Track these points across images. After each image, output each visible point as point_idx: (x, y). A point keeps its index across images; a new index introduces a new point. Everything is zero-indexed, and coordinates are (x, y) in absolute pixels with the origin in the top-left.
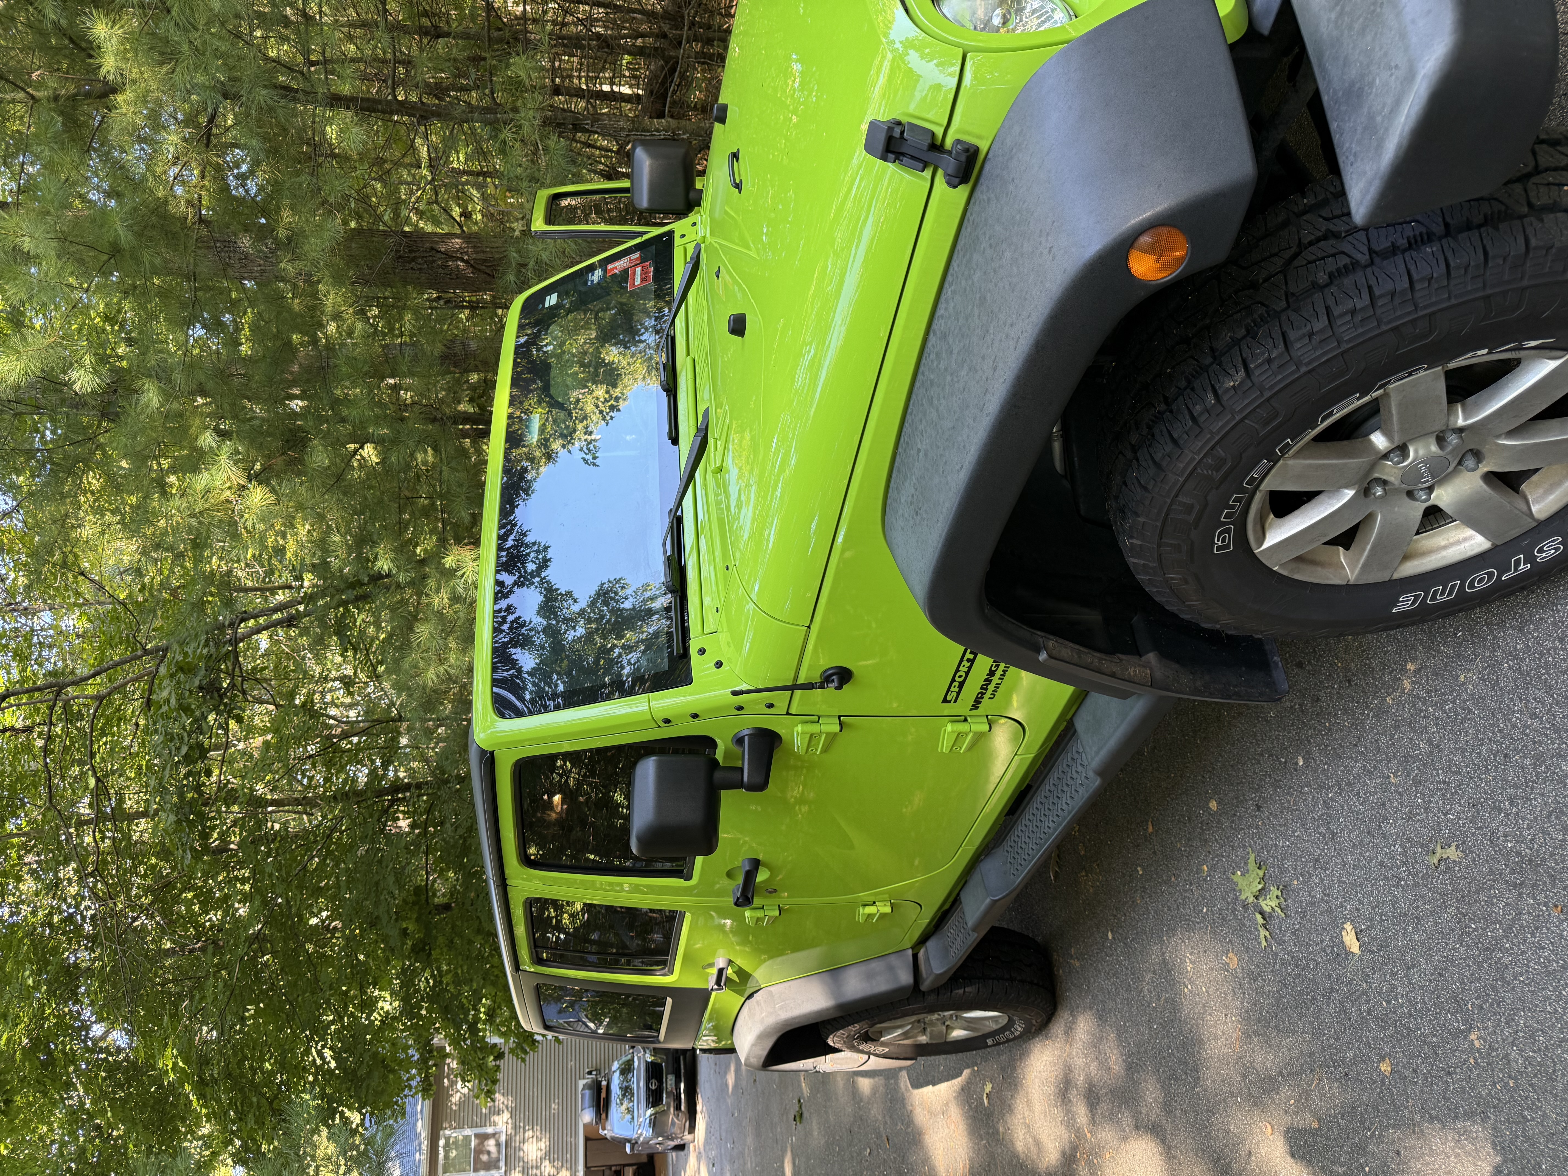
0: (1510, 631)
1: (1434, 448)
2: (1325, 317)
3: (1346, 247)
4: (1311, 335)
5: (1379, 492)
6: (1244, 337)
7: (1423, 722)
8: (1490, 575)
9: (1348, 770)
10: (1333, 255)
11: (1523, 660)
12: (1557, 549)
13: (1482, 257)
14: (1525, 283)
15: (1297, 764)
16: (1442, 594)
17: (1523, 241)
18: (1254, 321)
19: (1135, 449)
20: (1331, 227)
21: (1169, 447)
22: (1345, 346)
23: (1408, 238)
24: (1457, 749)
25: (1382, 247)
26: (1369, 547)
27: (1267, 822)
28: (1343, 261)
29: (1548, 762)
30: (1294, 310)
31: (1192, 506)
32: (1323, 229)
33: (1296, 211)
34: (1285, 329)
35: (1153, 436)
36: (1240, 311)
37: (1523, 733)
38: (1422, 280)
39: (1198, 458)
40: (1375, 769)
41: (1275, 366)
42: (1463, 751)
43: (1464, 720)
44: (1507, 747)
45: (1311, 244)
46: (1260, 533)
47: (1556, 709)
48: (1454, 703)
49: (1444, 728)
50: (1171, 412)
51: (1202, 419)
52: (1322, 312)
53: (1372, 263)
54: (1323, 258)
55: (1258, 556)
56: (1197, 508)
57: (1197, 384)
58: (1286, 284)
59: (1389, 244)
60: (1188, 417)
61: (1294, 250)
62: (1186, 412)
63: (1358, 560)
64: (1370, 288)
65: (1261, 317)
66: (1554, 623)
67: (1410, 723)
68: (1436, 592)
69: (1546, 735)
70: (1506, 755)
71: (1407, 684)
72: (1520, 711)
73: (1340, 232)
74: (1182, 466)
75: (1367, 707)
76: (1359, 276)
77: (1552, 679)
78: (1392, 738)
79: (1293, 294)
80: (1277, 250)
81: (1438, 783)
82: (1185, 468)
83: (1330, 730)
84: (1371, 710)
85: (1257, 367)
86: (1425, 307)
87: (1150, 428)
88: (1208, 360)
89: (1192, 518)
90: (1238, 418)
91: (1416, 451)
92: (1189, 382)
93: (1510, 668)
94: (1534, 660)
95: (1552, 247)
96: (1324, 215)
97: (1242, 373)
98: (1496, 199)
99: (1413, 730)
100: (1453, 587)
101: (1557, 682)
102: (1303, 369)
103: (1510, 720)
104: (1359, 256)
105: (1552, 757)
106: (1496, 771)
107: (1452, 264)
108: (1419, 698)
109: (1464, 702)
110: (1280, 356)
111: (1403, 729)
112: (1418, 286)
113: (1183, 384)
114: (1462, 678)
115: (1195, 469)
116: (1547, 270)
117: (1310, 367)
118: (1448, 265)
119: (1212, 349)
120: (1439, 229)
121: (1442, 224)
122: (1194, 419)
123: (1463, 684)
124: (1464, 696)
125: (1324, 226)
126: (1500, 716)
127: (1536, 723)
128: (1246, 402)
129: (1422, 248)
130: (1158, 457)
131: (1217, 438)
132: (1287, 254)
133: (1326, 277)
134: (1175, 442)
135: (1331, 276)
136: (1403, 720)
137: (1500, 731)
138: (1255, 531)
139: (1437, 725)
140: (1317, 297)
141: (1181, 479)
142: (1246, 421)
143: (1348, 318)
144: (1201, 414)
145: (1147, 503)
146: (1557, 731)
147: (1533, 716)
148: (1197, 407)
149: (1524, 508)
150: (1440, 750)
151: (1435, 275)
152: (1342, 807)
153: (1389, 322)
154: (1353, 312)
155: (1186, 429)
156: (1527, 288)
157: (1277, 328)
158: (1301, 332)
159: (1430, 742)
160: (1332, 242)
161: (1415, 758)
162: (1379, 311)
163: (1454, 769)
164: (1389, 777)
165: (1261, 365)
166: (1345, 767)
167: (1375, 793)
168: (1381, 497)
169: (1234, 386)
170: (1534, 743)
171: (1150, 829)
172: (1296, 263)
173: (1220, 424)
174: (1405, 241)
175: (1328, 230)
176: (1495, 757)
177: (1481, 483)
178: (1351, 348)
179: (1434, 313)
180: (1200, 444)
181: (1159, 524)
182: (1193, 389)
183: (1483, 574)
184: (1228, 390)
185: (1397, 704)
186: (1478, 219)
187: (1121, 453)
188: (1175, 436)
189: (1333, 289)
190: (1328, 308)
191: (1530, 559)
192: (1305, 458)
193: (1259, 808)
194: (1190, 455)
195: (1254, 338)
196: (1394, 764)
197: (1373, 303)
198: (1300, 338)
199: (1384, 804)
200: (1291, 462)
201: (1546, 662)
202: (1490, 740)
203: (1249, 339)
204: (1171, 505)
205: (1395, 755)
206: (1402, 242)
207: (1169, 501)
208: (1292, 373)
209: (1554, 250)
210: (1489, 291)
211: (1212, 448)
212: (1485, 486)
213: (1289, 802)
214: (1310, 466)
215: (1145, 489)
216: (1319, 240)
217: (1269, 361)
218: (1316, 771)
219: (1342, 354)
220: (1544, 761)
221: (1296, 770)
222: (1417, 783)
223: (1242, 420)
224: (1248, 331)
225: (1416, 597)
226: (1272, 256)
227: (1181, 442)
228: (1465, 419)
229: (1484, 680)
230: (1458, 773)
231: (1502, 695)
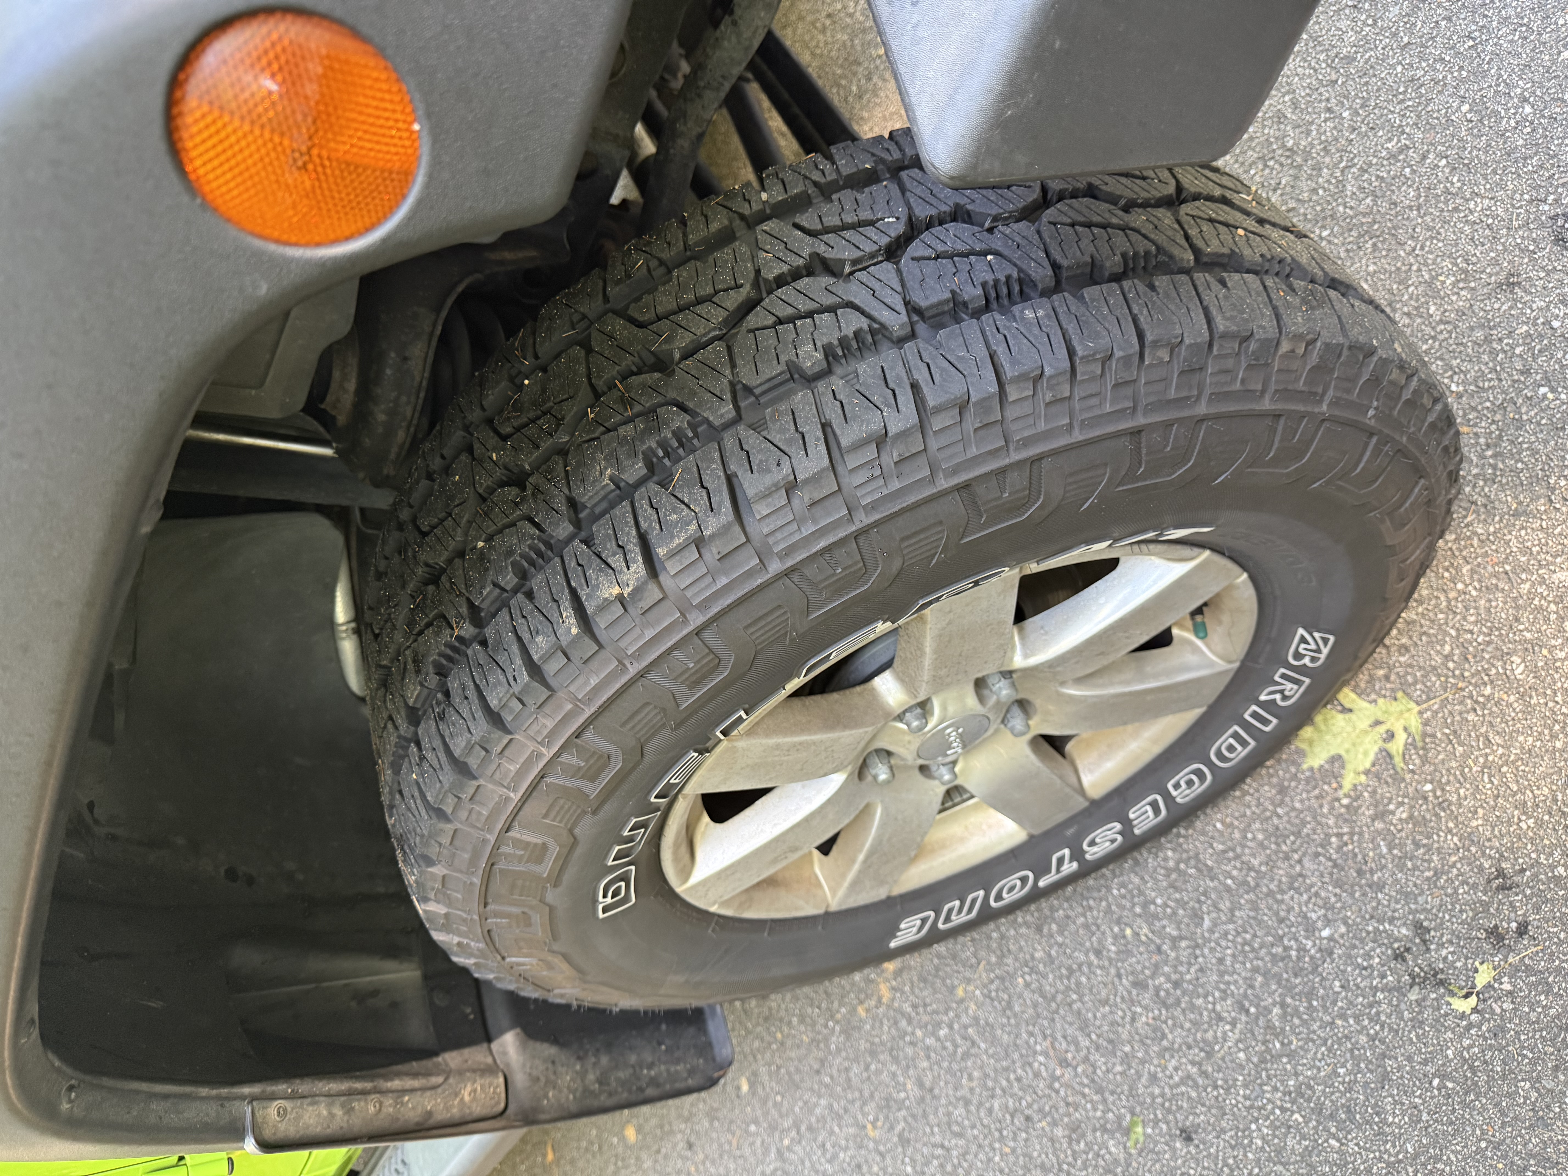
0: (1023, 930)
1: (971, 700)
2: (822, 448)
3: (854, 291)
4: (791, 487)
5: (882, 773)
6: (641, 482)
7: (909, 1051)
8: (1024, 880)
9: (809, 1109)
10: (831, 309)
11: (1045, 976)
12: (1113, 841)
13: (1135, 340)
14: (1202, 409)
15: (738, 1088)
16: (960, 911)
17: (1202, 316)
18: (663, 444)
19: (414, 717)
20: (822, 249)
21: (481, 727)
22: (863, 519)
23: (984, 285)
24: (958, 1099)
25: (934, 300)
26: (861, 857)
27: (701, 1168)
28: (852, 323)
29: (1090, 1137)
30: (752, 427)
31: (544, 847)
32: (805, 254)
33: (747, 212)
34: (733, 467)
35: (447, 694)
36: (630, 420)
37: (1051, 1087)
38: (1022, 378)
39: (548, 753)
40: (846, 1111)
41: (712, 554)
42: (967, 1103)
43: (966, 1055)
44: (1029, 1106)
45: (781, 281)
46: (687, 857)
47: (1095, 1057)
48: (951, 1027)
49: (938, 1063)
50: (484, 643)
51: (550, 668)
52: (814, 434)
53: (913, 335)
54: (810, 314)
55: (684, 896)
56: (554, 850)
57: (537, 582)
58: (733, 366)
59: (948, 295)
60: (518, 661)
61: (746, 291)
62: (515, 648)
63: (843, 876)
64: (915, 387)
65: (678, 435)
66: (1086, 926)
67: (892, 1049)
68: (950, 911)
69: (1084, 1096)
70: (1028, 1118)
71: (884, 990)
72: (1046, 1054)
73: (842, 262)
74: (513, 768)
75: (832, 1017)
76: (889, 356)
77: (1088, 1010)
78: (867, 1068)
79: (748, 390)
80: (709, 290)
81: (935, 1146)
82: (521, 773)
83: (782, 1044)
84: (837, 1022)
85: (672, 555)
86: (1026, 442)
87: (442, 673)
88: (562, 529)
89: (545, 869)
90: (633, 670)
91: (944, 708)
92: (523, 576)
93: (1027, 985)
94: (1061, 978)
95: (1247, 339)
96: (804, 223)
97: (638, 567)
98: (1133, 229)
99: (896, 1060)
100: (974, 901)
101: (1095, 1017)
102: (775, 567)
103: (1030, 1065)
104: (885, 316)
105: (1094, 1130)
106: (1014, 1139)
107: (1080, 351)
108: (903, 1014)
109: (966, 1027)
110: (725, 529)
111: (882, 1057)
112: (1013, 394)
113: (509, 580)
114: (960, 992)
115: (542, 776)
116: (1238, 386)
117: (790, 563)
118: (1071, 353)
119: (573, 504)
120: (1042, 273)
121: (1046, 263)
122: (535, 670)
123: (962, 1001)
124: (965, 1020)
125: (806, 246)
126: (1016, 1056)
127: (1068, 1074)
128: (649, 634)
129: (1016, 309)
130: (458, 746)
131: (588, 712)
132: (733, 300)
133: (819, 356)
134: (495, 719)
135: (828, 352)
136: (882, 1043)
137: (1019, 1079)
138: (676, 859)
139: (928, 1057)
140: (801, 399)
141: (515, 797)
142: (651, 676)
143: (870, 452)
144: (548, 657)
145: (445, 840)
146: (1100, 1091)
147: (1064, 1063)
148: (539, 639)
149: (1073, 780)
150: (934, 1097)
151: (1048, 371)
152: (803, 1162)
153: (955, 471)
154: (881, 440)
155: (516, 689)
156: (1202, 420)
157: (716, 466)
158: (768, 480)
159: (920, 1084)
160: (826, 280)
161: (901, 1105)
162: (934, 444)
163: (956, 1128)
164: (864, 1127)
165: (681, 549)
166: (806, 1103)
167: (847, 1148)
168: (887, 782)
169: (620, 598)
170: (1068, 1104)
171: (550, 1157)
172: (752, 320)
173: (594, 681)
174: (979, 291)
175: (815, 256)
176: (1012, 1116)
177: (1028, 751)
178: (876, 524)
179: (1039, 458)
180: (550, 724)
181: (477, 881)
182: (530, 595)
183: (1014, 879)
184: (606, 604)
185: (874, 1019)
186: (1113, 263)
187: (391, 718)
188: (494, 703)
189: (836, 382)
190: (826, 426)
191: (1078, 855)
192: (768, 734)
193: (690, 1146)
194: (531, 746)
195: (663, 485)
196: (871, 1107)
197: (922, 426)
198: (765, 496)
199: (859, 1166)
200: (741, 744)
201: (1078, 984)
202: (1004, 1091)
203: (652, 486)
204: (497, 846)
205: (872, 1096)
206: (972, 293)
207: (492, 838)
208: (750, 574)
209: (1253, 346)
210: (1141, 420)
211: (578, 734)
212: (1032, 757)
213: (730, 1143)
214: (778, 747)
215: (440, 814)
216: (796, 275)
217: (699, 542)
218: (764, 1102)
219: (856, 536)
220: (1083, 1135)
221: (738, 1096)
222: (904, 1141)
223: (642, 675)
224: (651, 467)
225: (924, 921)
226: (699, 301)
227: (508, 717)
228: (1026, 656)
229: (992, 1000)
230: (960, 1135)
231: (1018, 1025)
